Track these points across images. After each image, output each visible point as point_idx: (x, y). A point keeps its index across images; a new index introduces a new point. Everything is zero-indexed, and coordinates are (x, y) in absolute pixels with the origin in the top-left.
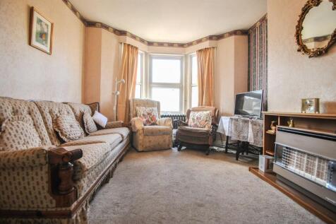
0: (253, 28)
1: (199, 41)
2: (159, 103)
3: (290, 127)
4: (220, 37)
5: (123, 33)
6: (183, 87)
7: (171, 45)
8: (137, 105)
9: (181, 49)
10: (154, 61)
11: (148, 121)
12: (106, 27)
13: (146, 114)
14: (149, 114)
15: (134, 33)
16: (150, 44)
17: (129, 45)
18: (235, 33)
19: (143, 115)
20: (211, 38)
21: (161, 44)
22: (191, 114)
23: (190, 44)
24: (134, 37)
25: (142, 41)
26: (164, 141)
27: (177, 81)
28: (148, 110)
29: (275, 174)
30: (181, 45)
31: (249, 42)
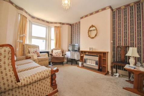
0: (73, 24)
1: (56, 23)
2: (38, 46)
3: (87, 54)
4: (63, 24)
5: (21, 9)
6: (47, 39)
7: (43, 21)
8: (29, 47)
9: (47, 24)
10: (33, 26)
12: (12, 3)
13: (34, 52)
15: (27, 11)
16: (33, 17)
17: (23, 16)
18: (68, 24)
19: (33, 52)
20: (60, 23)
22: (54, 51)
23: (52, 23)
24: (26, 12)
25: (30, 15)
27: (44, 36)
28: (35, 50)
29: (84, 66)
30: (48, 22)
31: (71, 28)
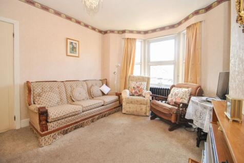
1: (187, 19)
5: (124, 32)
7: (163, 29)
8: (131, 80)
11: (136, 92)
12: (112, 32)
14: (138, 87)
16: (146, 32)
19: (134, 88)
21: (154, 31)
22: (173, 89)
23: (180, 23)
24: (131, 32)
25: (139, 32)
26: (141, 109)
28: (138, 84)
30: (172, 26)
